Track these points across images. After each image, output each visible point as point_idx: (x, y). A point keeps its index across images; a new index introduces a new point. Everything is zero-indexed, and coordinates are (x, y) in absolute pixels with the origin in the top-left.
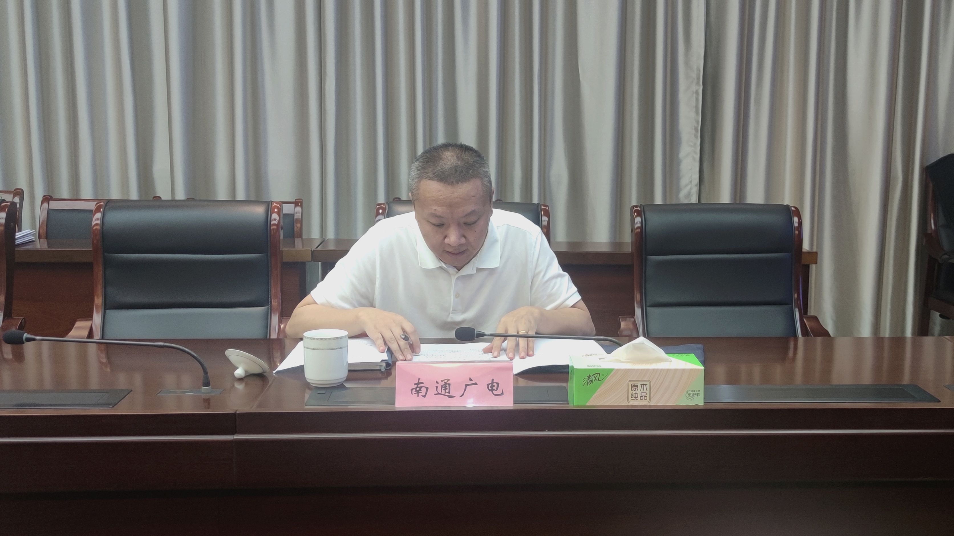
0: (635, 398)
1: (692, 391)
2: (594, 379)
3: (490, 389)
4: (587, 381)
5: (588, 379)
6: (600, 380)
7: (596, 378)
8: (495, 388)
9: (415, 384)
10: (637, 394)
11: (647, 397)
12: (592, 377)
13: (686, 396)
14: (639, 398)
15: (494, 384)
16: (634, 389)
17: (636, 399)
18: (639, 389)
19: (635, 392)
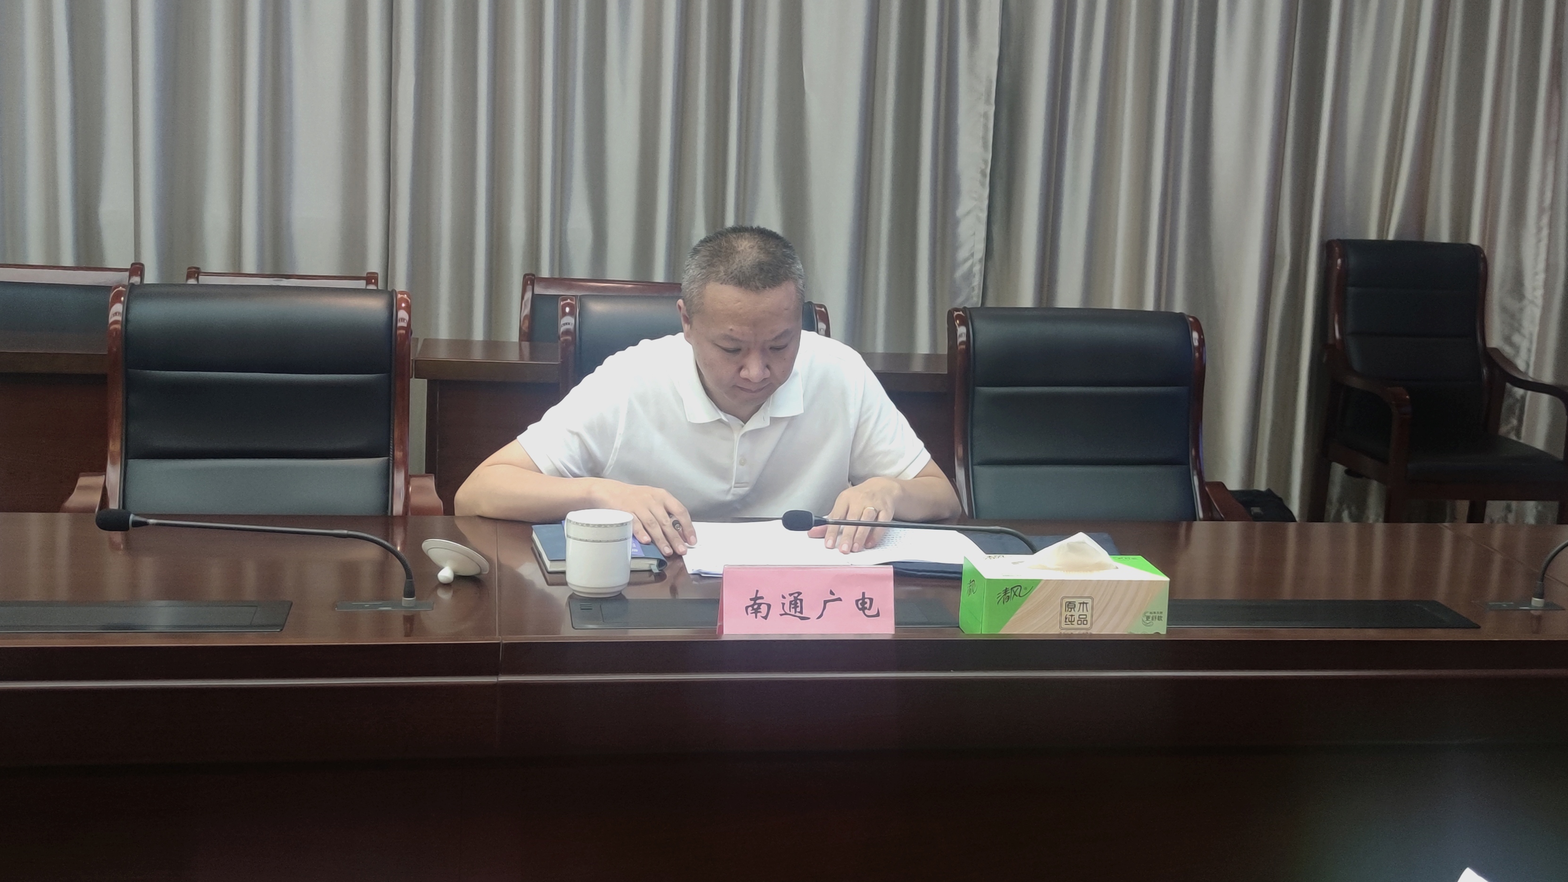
0: (1069, 623)
1: (1151, 613)
2: (1013, 593)
3: (860, 607)
4: (1002, 599)
5: (1003, 595)
6: (1021, 595)
7: (1016, 594)
8: (867, 606)
9: (751, 599)
10: (1073, 617)
11: (1087, 621)
12: (1010, 591)
13: (1143, 621)
14: (1075, 623)
15: (866, 600)
16: (1070, 610)
17: (1072, 624)
18: (1077, 609)
19: (1070, 614)
